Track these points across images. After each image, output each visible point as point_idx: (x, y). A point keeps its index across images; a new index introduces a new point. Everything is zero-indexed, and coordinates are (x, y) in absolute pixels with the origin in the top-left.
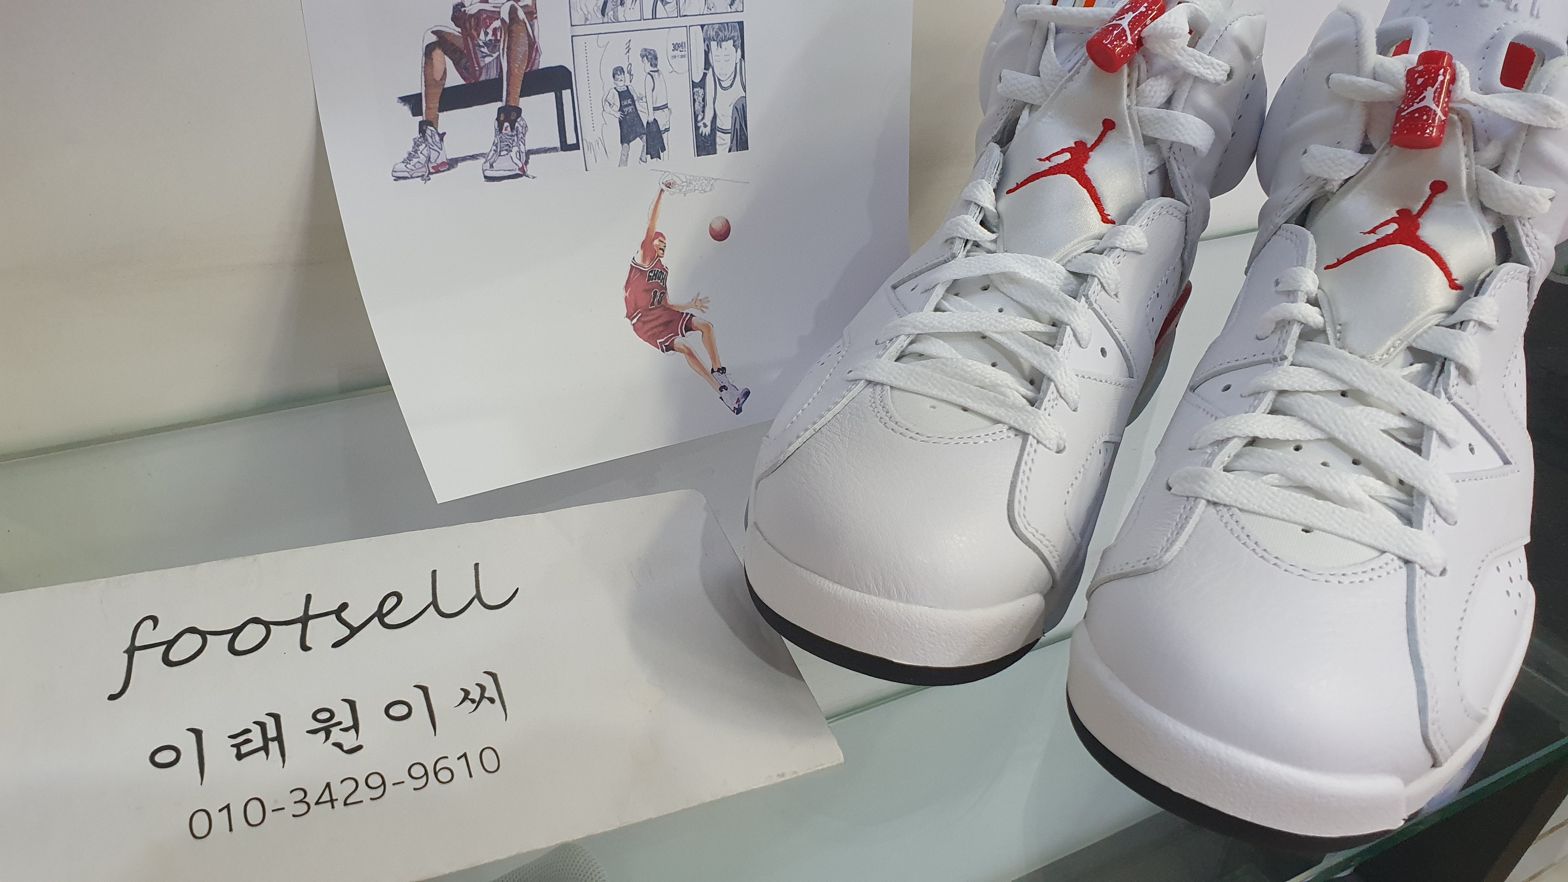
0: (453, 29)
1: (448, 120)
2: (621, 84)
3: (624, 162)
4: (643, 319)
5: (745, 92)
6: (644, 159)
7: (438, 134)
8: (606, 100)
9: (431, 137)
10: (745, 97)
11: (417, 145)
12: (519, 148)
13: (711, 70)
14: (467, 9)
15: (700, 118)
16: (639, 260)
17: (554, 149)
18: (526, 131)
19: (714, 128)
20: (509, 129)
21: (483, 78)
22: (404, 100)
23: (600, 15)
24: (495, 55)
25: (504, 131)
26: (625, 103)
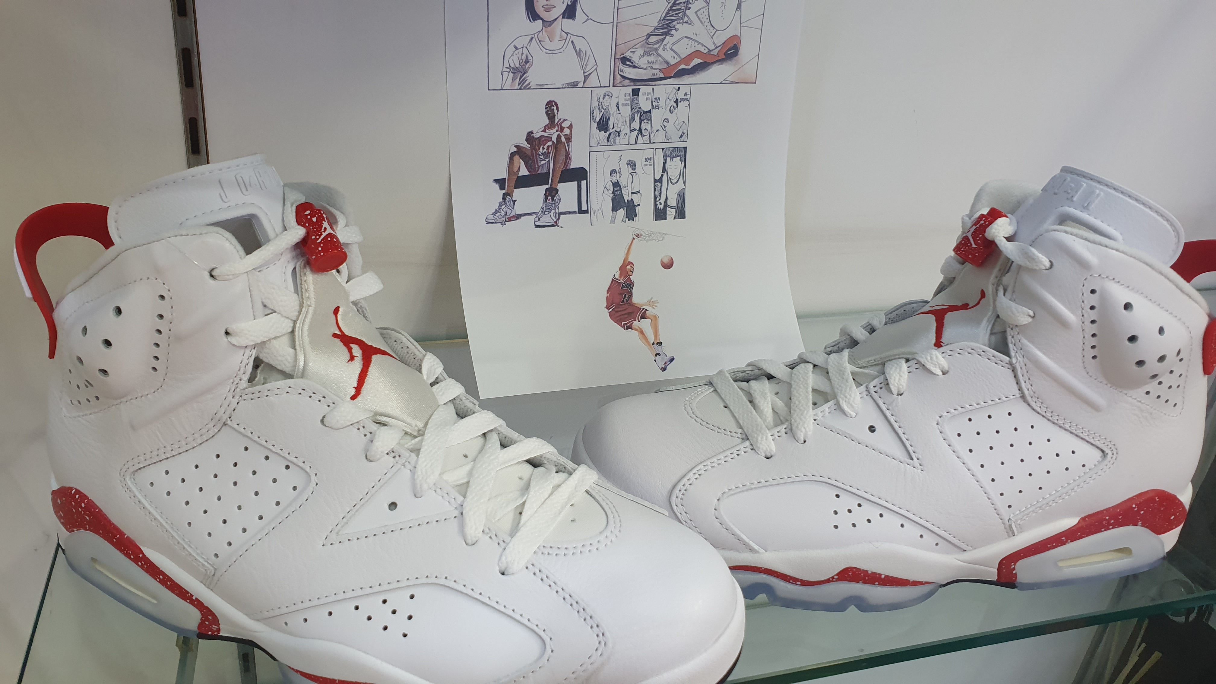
0: (526, 145)
1: (518, 193)
2: (614, 179)
3: (613, 221)
4: (616, 310)
5: (685, 186)
6: (624, 220)
7: (513, 200)
8: (605, 187)
9: (509, 202)
10: (685, 189)
11: (500, 205)
12: (555, 211)
13: (666, 173)
14: (534, 135)
15: (658, 199)
16: (617, 276)
17: (574, 213)
18: (560, 202)
19: (666, 205)
20: (551, 200)
21: (539, 172)
22: (496, 181)
23: (606, 141)
24: (547, 160)
25: (548, 201)
26: (616, 189)
